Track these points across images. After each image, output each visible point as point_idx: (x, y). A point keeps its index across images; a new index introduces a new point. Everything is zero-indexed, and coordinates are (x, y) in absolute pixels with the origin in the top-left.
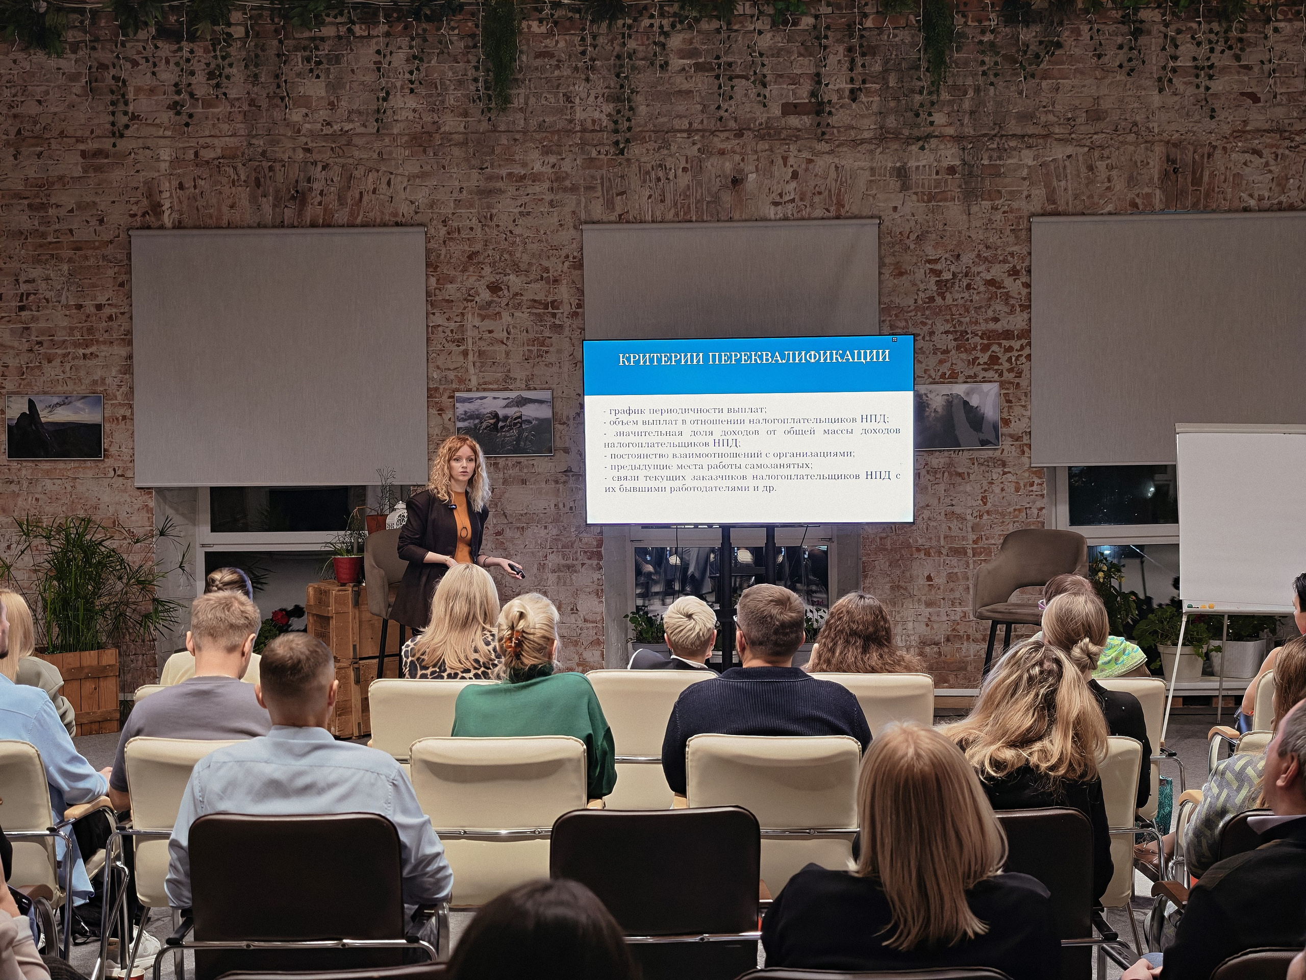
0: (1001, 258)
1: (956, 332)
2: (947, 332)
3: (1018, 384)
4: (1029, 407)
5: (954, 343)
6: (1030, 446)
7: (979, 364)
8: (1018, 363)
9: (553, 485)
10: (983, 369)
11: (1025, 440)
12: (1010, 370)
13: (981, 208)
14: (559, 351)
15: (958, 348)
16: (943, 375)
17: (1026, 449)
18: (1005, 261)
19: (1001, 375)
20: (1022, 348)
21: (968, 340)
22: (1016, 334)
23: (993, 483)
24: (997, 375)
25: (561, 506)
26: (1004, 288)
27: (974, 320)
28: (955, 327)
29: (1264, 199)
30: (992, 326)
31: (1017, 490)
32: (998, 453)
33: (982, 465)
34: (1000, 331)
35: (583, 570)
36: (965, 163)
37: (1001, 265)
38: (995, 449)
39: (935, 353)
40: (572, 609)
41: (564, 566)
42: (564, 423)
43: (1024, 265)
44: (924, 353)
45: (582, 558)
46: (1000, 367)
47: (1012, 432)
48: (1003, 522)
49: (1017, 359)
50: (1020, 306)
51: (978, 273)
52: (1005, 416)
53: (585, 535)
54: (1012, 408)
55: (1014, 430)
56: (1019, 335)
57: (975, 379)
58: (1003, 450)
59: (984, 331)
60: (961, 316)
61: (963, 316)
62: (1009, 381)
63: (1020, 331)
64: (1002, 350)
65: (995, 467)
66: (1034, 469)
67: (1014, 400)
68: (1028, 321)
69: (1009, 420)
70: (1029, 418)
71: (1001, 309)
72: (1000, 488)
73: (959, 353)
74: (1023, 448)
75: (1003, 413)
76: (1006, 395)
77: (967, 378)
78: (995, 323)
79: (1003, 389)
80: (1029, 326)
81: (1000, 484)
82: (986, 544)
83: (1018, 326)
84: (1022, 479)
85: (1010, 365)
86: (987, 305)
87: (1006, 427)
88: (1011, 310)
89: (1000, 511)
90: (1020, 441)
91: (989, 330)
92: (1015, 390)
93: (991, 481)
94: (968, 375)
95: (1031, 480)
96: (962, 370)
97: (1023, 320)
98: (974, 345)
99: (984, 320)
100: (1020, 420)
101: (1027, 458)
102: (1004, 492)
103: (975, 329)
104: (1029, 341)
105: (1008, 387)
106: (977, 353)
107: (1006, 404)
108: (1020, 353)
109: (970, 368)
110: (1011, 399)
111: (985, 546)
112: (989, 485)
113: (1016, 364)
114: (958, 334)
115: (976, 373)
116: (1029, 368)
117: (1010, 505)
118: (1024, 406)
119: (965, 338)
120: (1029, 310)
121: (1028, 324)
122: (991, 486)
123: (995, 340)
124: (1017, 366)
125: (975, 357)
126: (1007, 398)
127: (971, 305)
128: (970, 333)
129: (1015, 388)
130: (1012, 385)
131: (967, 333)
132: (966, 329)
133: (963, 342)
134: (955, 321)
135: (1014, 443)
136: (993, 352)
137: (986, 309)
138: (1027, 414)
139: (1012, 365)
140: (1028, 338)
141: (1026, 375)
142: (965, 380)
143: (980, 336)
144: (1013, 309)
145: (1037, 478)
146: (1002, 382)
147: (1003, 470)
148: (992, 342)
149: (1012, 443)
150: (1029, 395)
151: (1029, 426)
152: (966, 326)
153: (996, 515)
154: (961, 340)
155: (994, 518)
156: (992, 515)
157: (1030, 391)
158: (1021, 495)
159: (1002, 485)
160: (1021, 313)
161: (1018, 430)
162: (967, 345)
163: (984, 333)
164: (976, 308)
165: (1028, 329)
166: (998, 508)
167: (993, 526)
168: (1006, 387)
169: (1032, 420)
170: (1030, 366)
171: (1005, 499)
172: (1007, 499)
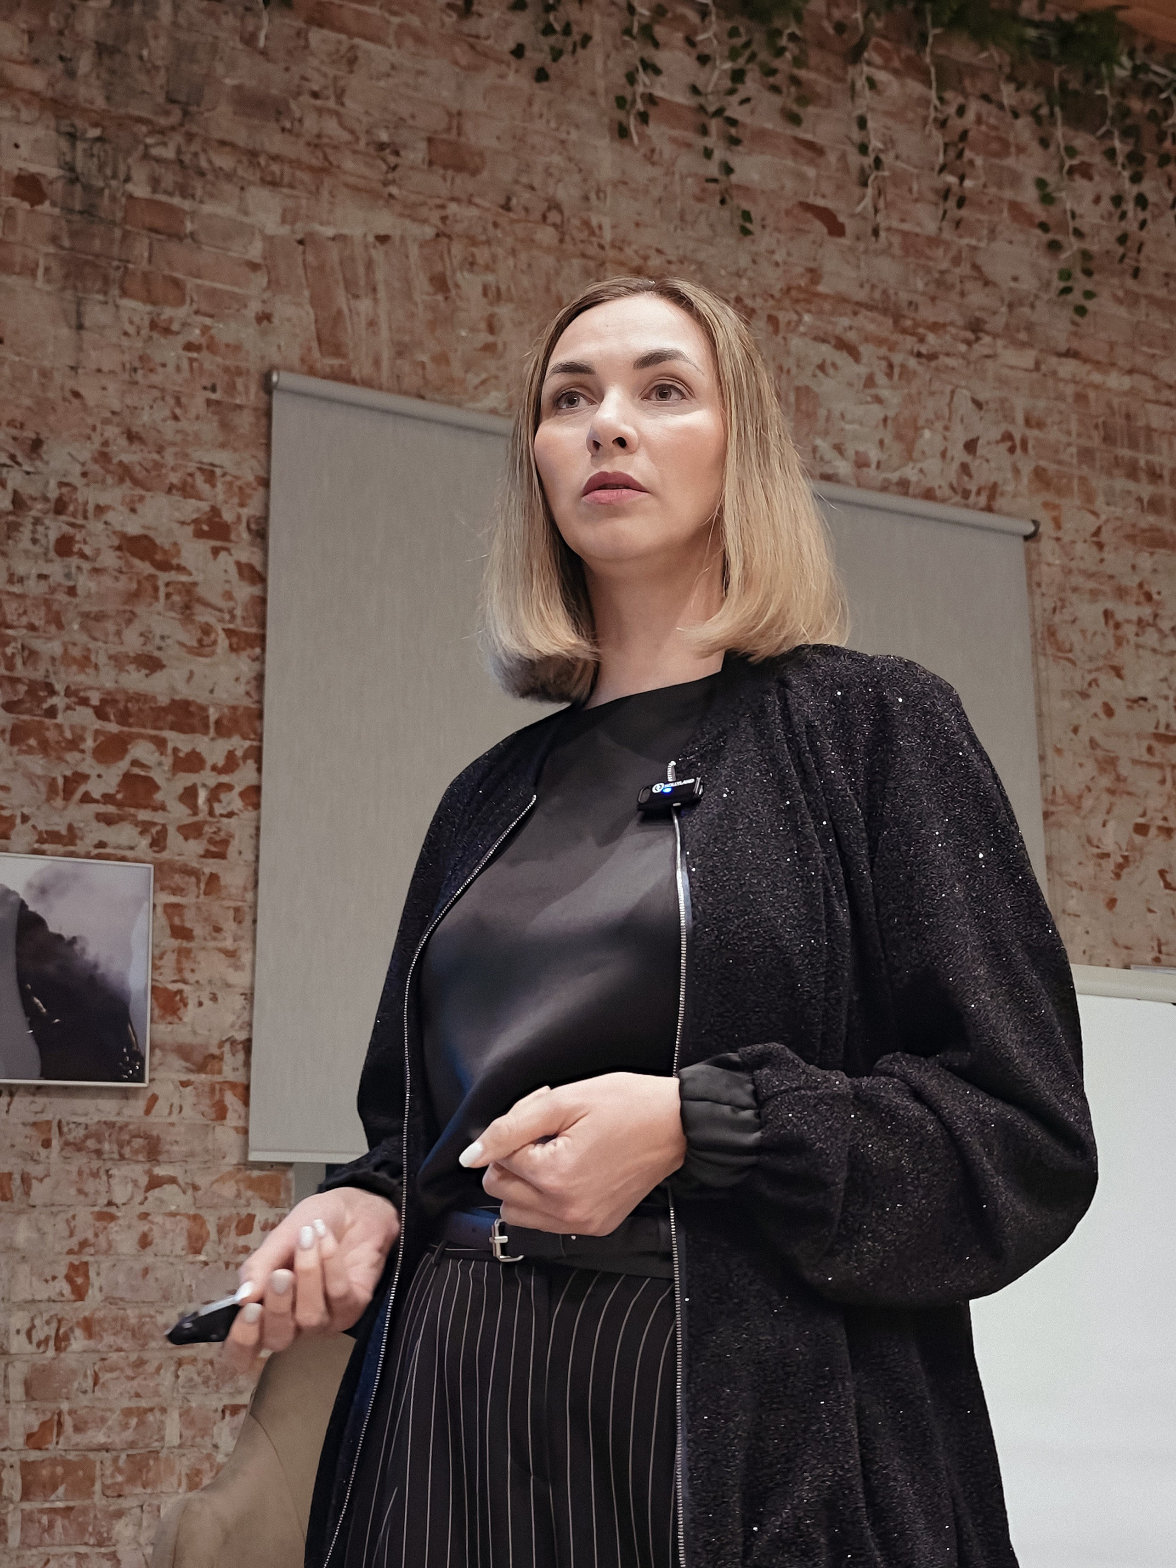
0: (174, 478)
1: (14, 681)
3: (213, 878)
4: (246, 958)
5: (6, 719)
6: (244, 1092)
7: (87, 798)
8: (218, 809)
10: (101, 818)
11: (230, 1069)
12: (191, 831)
13: (118, 318)
15: (17, 736)
17: (231, 1100)
18: (186, 490)
19: (158, 842)
20: (231, 763)
21: (52, 712)
22: (213, 714)
23: (112, 1218)
24: (145, 842)
26: (180, 569)
27: (76, 652)
29: (867, 465)
30: (136, 680)
31: (196, 1245)
32: (137, 1107)
33: (78, 1147)
34: (163, 701)
36: (73, 177)
37: (176, 497)
38: (126, 1094)
43: (245, 512)
46: (158, 817)
47: (189, 1039)
48: (141, 1363)
49: (215, 795)
50: (229, 633)
51: (100, 510)
52: (169, 981)
54: (192, 955)
55: (195, 1033)
56: (225, 722)
57: (72, 848)
58: (154, 1099)
59: (109, 693)
60: (35, 634)
61: (41, 633)
62: (186, 865)
63: (226, 710)
64: (168, 761)
65: (122, 1157)
66: (255, 1173)
67: (198, 931)
68: (254, 683)
69: (178, 998)
70: (245, 994)
71: (166, 633)
72: (135, 1236)
73: (21, 752)
74: (222, 1095)
75: (161, 970)
76: (172, 909)
77: (41, 841)
78: (147, 672)
79: (162, 889)
80: (255, 697)
81: (135, 1222)
82: (76, 1448)
83: (221, 695)
84: (212, 1207)
85: (190, 812)
86: (124, 611)
87: (169, 1019)
88: (200, 641)
89: (133, 1321)
90: (213, 1073)
91: (126, 692)
92: (202, 896)
93: (106, 1209)
94: (49, 828)
95: (244, 1212)
96: (26, 811)
97: (237, 679)
98: (73, 733)
99: (110, 657)
100: (214, 998)
101: (233, 1133)
102: (150, 1250)
103: (81, 683)
104: (255, 743)
105: (182, 886)
106: (84, 759)
107: (172, 940)
108: (225, 779)
109: (55, 809)
110: (188, 925)
111: (72, 1456)
112: (98, 1224)
113: (211, 813)
114: (22, 689)
115: (75, 825)
116: (253, 831)
117: (166, 1298)
118: (231, 954)
119: (45, 706)
120: (258, 651)
121: (253, 693)
122: (105, 1228)
123: (144, 727)
124: (215, 820)
125: (76, 774)
126: (177, 921)
127: (69, 603)
128: (62, 693)
129: (202, 891)
130: (193, 880)
131: (52, 692)
132: (47, 676)
133: (37, 718)
134: (13, 644)
135: (192, 1077)
136: (135, 763)
137: (119, 625)
138: (240, 979)
139: (195, 813)
140: (252, 736)
141: (240, 853)
142: (36, 846)
143: (94, 707)
144: (207, 640)
145: (264, 1203)
146: (162, 864)
147: (149, 1173)
148: (134, 730)
149: (184, 1077)
150: (248, 919)
151: (247, 1019)
152: (51, 670)
153: (115, 1334)
154: (30, 712)
155: (111, 1346)
156: (104, 1335)
157: (254, 906)
158: (206, 1263)
159: (144, 1227)
160: (233, 656)
161: (206, 1033)
162: (48, 729)
163: (109, 697)
164: (86, 615)
165: (254, 706)
166: (124, 1309)
167: (105, 1377)
168: (173, 885)
169: (256, 1002)
170: (254, 824)
171: (150, 1277)
172: (158, 1276)
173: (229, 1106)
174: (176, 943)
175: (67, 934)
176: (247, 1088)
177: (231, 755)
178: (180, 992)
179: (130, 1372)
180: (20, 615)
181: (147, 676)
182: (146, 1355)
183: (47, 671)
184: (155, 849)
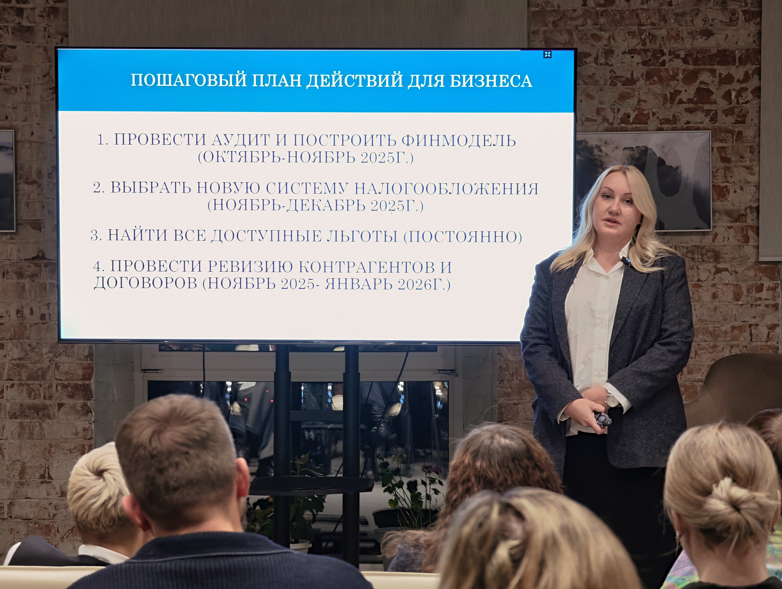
1: (646, 51)
2: (632, 52)
3: (740, 133)
4: (756, 169)
5: (643, 69)
6: (757, 230)
7: (681, 102)
8: (741, 100)
9: (14, 280)
10: (687, 110)
11: (750, 220)
12: (728, 112)
14: (28, 69)
15: (648, 76)
16: (626, 118)
17: (751, 233)
19: (714, 119)
21: (663, 63)
22: (738, 54)
23: (700, 286)
24: (707, 120)
25: (27, 312)
27: (673, 33)
28: (644, 44)
30: (701, 43)
31: (737, 296)
32: (709, 239)
34: (714, 51)
35: (61, 415)
38: (704, 234)
39: (613, 84)
40: (42, 476)
41: (30, 407)
42: (34, 182)
44: (596, 83)
45: (60, 396)
46: (713, 107)
47: (731, 207)
48: (715, 346)
49: (739, 94)
50: (745, 12)
52: (720, 182)
53: (64, 358)
54: (731, 170)
55: (733, 205)
56: (743, 57)
57: (675, 125)
58: (716, 235)
59: (689, 51)
60: (654, 27)
61: (657, 26)
62: (727, 128)
63: (743, 51)
64: (717, 80)
65: (703, 261)
66: (763, 266)
67: (733, 159)
68: (757, 36)
69: (725, 189)
70: (756, 186)
71: (714, 18)
72: (710, 294)
73: (651, 84)
74: (747, 232)
75: (717, 178)
76: (721, 149)
77: (662, 123)
78: (706, 38)
79: (716, 140)
80: (758, 43)
81: (710, 288)
82: (689, 380)
83: (741, 44)
84: (745, 280)
85: (728, 103)
86: (694, 9)
87: (721, 199)
88: (731, 19)
89: (711, 329)
90: (742, 222)
91: (697, 50)
92: (735, 142)
93: (697, 283)
94: (664, 117)
95: (759, 283)
96: (654, 110)
97: (749, 35)
98: (673, 72)
99: (688, 33)
100: (742, 189)
101: (752, 248)
102: (717, 300)
103: (676, 48)
104: (758, 66)
105: (725, 138)
106: (678, 84)
107: (722, 163)
108: (744, 85)
109: (666, 108)
110: (728, 156)
111: (687, 384)
112: (694, 289)
113: (738, 103)
114: (650, 54)
115: (676, 115)
116: (758, 109)
117: (725, 319)
118: (748, 168)
119: (660, 61)
120: (758, 19)
121: (757, 41)
122: (697, 291)
123: (705, 65)
124: (739, 106)
125: (675, 91)
126: (723, 155)
127: (669, 10)
128: (667, 54)
129: (735, 140)
130: (730, 134)
131: (663, 54)
132: (661, 47)
133: (656, 67)
134: (645, 34)
135: (733, 224)
136: (702, 83)
137: (692, 17)
138: (753, 179)
139: (730, 103)
140: (756, 63)
141: (752, 120)
142: (659, 126)
143: (682, 58)
144: (734, 18)
145: (768, 279)
146: (715, 129)
147: (715, 267)
148: (700, 67)
149: (729, 225)
150: (757, 151)
151: (757, 198)
152: (662, 43)
153: (704, 335)
154: (654, 64)
155: (702, 340)
156: (699, 335)
157: (759, 145)
158: (742, 305)
159: (714, 290)
160: (747, 24)
161: (739, 204)
162: (662, 72)
163: (688, 53)
164: (677, 14)
165: (757, 48)
166: (707, 324)
167: (700, 352)
168: (721, 138)
169: (760, 189)
170: (758, 106)
171: (718, 311)
172: (721, 311)
173: (750, 237)
174: (723, 165)
175: (674, 165)
176: (758, 228)
177: (746, 73)
178: (726, 187)
179: (710, 350)
180: (647, 19)
181: (706, 40)
182: (717, 343)
183: (660, 44)
184: (712, 122)
